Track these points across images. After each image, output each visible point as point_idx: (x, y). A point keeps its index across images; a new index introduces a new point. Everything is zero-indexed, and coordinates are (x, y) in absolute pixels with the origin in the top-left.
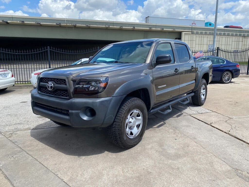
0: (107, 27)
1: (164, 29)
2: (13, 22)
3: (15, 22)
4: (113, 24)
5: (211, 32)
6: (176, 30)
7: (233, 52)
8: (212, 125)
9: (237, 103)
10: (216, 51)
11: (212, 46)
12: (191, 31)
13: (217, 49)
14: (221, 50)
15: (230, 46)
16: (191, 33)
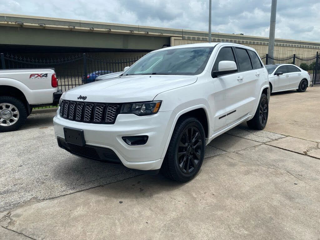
0: (72, 29)
1: (149, 33)
4: (80, 24)
6: (164, 34)
12: (182, 36)
13: (266, 56)
16: (181, 38)
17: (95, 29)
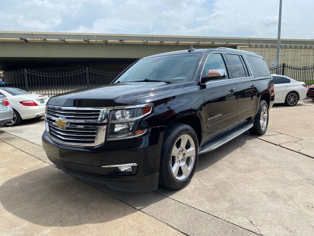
0: (145, 43)
2: (33, 39)
3: (35, 39)
4: (152, 38)
5: (274, 44)
6: (230, 43)
7: (302, 68)
8: (281, 145)
9: (308, 125)
10: (282, 68)
11: (276, 62)
12: (248, 44)
13: (282, 65)
14: (287, 67)
15: (299, 61)
16: (248, 46)
17: (164, 42)
